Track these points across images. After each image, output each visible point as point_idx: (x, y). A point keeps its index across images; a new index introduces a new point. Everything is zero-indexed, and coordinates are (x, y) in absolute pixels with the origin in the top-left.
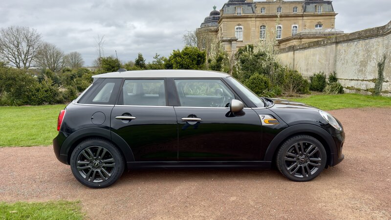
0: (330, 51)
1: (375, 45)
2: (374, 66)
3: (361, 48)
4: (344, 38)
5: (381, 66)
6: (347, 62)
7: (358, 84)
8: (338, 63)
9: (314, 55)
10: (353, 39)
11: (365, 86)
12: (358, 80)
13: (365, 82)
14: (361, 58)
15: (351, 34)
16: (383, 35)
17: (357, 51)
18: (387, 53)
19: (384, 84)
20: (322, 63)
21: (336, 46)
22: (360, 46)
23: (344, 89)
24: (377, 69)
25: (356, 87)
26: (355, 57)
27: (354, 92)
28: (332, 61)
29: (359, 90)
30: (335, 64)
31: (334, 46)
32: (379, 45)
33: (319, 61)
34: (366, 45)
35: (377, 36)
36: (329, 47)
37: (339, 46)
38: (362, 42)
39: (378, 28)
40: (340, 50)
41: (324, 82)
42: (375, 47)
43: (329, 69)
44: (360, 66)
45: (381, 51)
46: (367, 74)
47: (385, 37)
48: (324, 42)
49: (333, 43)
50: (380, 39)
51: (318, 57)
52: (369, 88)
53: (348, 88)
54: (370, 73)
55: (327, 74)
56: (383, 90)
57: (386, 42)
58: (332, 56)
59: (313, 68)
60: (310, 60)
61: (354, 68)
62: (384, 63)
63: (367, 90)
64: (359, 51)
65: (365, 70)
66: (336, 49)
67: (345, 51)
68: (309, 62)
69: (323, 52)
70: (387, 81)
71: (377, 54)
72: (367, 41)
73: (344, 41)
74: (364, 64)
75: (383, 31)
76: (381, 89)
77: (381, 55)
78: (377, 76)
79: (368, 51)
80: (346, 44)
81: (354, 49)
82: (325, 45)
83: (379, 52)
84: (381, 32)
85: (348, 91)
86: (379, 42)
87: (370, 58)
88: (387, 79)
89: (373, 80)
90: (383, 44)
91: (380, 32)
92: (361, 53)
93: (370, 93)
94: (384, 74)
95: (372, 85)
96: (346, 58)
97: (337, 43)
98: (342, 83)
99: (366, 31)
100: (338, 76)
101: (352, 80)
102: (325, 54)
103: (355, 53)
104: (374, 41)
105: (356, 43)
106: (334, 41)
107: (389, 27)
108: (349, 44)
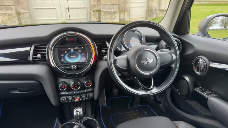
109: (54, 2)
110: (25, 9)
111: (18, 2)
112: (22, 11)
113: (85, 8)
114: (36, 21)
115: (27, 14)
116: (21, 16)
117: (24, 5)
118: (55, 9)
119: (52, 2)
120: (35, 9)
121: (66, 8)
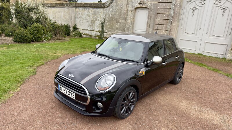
0: (72, 12)
2: (99, 23)
4: (80, 5)
5: (103, 24)
6: (83, 19)
7: (90, 33)
8: (77, 19)
9: (59, 12)
10: (86, 7)
11: (94, 34)
12: (90, 30)
13: (94, 32)
14: (91, 18)
15: (85, 4)
16: (103, 8)
18: (106, 17)
19: (105, 33)
20: (66, 18)
21: (76, 9)
22: (91, 11)
23: (82, 35)
24: (101, 25)
25: (89, 34)
26: (88, 17)
27: (88, 37)
28: (73, 18)
29: (91, 36)
30: (75, 20)
31: (74, 8)
32: (101, 13)
34: (94, 11)
35: (100, 7)
36: (70, 8)
37: (78, 9)
38: (91, 10)
40: (78, 12)
41: (69, 29)
42: (99, 13)
43: (71, 22)
44: (91, 23)
45: (103, 16)
46: (95, 27)
47: (104, 9)
48: (67, 5)
49: (74, 7)
50: (102, 10)
51: (62, 14)
52: (97, 35)
53: (84, 34)
54: (97, 27)
55: (70, 25)
56: (104, 37)
57: (105, 12)
58: (73, 14)
59: (59, 20)
60: (57, 15)
61: (88, 23)
62: (104, 23)
63: (96, 36)
64: (90, 14)
65: (94, 26)
66: (76, 11)
67: (81, 13)
68: (56, 16)
69: (67, 11)
70: (106, 32)
71: (100, 17)
72: (95, 9)
73: (81, 7)
74: (93, 22)
75: (104, 6)
76: (103, 36)
77: (103, 18)
78: (101, 29)
79: (95, 15)
80: (82, 9)
81: (87, 13)
82: (67, 7)
84: (103, 6)
85: (85, 36)
87: (97, 19)
88: (106, 31)
89: (99, 31)
90: (103, 13)
92: (91, 16)
93: (97, 38)
94: (104, 28)
95: (99, 34)
96: (82, 17)
97: (76, 7)
98: (81, 31)
99: (94, 4)
100: (78, 27)
101: (86, 30)
102: (68, 12)
103: (88, 15)
104: (98, 10)
105: (88, 9)
106: (74, 5)
107: (107, 4)
108: (84, 9)
109: (197, 37)
111: (170, 34)
113: (226, 45)
118: (196, 42)
119: (195, 36)
120: (180, 39)
121: (206, 43)
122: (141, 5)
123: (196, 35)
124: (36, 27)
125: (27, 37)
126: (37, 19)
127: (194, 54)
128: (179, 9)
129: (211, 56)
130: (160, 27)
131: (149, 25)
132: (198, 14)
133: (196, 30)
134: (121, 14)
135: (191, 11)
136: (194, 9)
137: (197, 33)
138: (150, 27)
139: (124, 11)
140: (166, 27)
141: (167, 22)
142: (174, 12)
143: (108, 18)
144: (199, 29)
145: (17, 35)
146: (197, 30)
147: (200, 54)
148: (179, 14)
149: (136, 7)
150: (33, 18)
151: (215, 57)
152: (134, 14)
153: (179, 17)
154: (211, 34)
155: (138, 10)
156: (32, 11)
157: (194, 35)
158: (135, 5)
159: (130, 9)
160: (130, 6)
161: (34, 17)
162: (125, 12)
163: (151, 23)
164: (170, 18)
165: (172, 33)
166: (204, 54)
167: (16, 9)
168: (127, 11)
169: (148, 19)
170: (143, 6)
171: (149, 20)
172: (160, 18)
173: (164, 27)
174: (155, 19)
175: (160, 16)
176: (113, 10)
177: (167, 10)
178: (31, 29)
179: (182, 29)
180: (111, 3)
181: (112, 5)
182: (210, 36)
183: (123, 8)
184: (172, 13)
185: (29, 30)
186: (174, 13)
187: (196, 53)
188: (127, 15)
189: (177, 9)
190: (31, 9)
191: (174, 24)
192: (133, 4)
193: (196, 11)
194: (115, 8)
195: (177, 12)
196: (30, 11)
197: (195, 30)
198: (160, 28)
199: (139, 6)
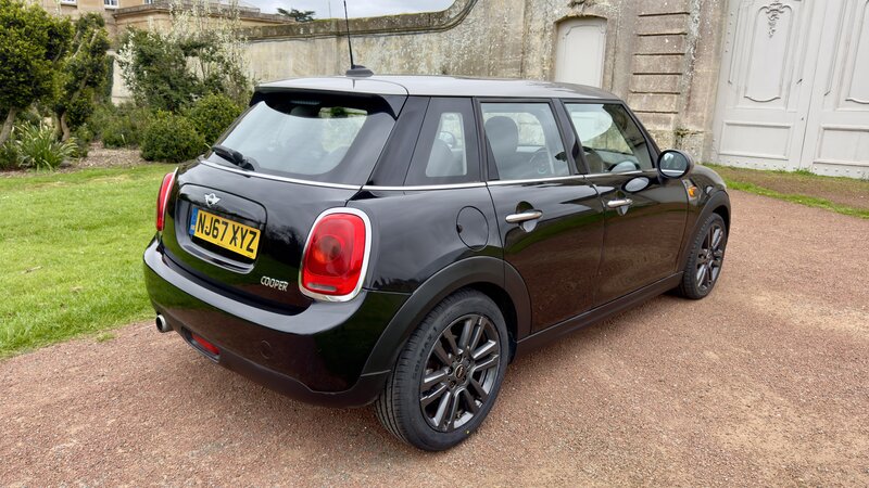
0: (325, 52)
1: (423, 46)
3: (395, 52)
4: (356, 27)
10: (377, 31)
15: (372, 20)
16: (439, 29)
17: (388, 58)
18: (448, 64)
21: (338, 42)
22: (393, 46)
31: (333, 40)
32: (431, 49)
33: (294, 70)
34: (406, 45)
35: (427, 29)
36: (319, 41)
37: (345, 42)
38: (396, 40)
39: (429, 14)
42: (425, 51)
45: (437, 61)
47: (442, 34)
48: (306, 31)
49: (332, 34)
50: (433, 37)
51: (291, 62)
57: (445, 44)
58: (331, 62)
60: (270, 67)
64: (391, 56)
66: (339, 48)
67: (362, 56)
68: (270, 73)
69: (306, 52)
71: (429, 64)
72: (407, 38)
73: (357, 34)
75: (439, 22)
77: (437, 68)
79: (410, 58)
80: (362, 39)
81: (380, 52)
82: (309, 37)
83: (433, 62)
84: (436, 23)
86: (431, 43)
90: (440, 48)
91: (434, 22)
92: (397, 61)
97: (339, 35)
99: (405, 17)
102: (312, 56)
103: (383, 60)
104: (421, 38)
105: (382, 39)
106: (333, 29)
107: (452, 16)
108: (367, 39)
109: (789, 109)
110: (700, 125)
111: (688, 105)
112: (692, 128)
114: (721, 158)
115: (701, 137)
116: (684, 141)
117: (700, 114)
118: (788, 127)
119: (783, 108)
120: (728, 124)
121: (825, 129)
122: (578, 10)
123: (786, 104)
124: (215, 108)
125: (188, 139)
126: (211, 80)
127: (781, 172)
128: (719, 13)
129: (846, 175)
130: (652, 84)
131: (609, 77)
132: (790, 27)
133: (785, 87)
134: (504, 47)
135: (764, 18)
136: (774, 12)
137: (788, 97)
138: (616, 85)
139: (517, 34)
140: (675, 81)
141: (678, 65)
142: (702, 24)
143: (456, 64)
144: (795, 80)
145: (155, 135)
146: (789, 86)
147: (806, 173)
148: (720, 31)
149: (560, 17)
150: (196, 79)
151: (862, 180)
152: (555, 44)
153: (719, 43)
154: (843, 96)
155: (565, 29)
156: (194, 55)
157: (778, 106)
158: (556, 12)
159: (537, 25)
160: (539, 15)
161: (200, 75)
162: (520, 38)
163: (617, 71)
164: (689, 49)
165: (698, 100)
166: (820, 171)
167: (141, 51)
168: (527, 34)
169: (606, 59)
170: (584, 14)
171: (610, 62)
172: (649, 49)
173: (667, 83)
174: (632, 55)
175: (649, 45)
176: (473, 34)
177: (676, 19)
178: (199, 115)
179: (734, 86)
180: (467, 11)
181: (470, 17)
182: (837, 104)
183: (513, 25)
184: (694, 29)
185: (190, 118)
186: (701, 30)
187: (790, 169)
188: (525, 50)
189: (711, 13)
190: (190, 48)
191: (703, 69)
192: (549, 8)
193: (783, 18)
194: (482, 29)
195: (712, 23)
196: (186, 55)
197: (781, 86)
198: (651, 87)
199: (571, 12)
